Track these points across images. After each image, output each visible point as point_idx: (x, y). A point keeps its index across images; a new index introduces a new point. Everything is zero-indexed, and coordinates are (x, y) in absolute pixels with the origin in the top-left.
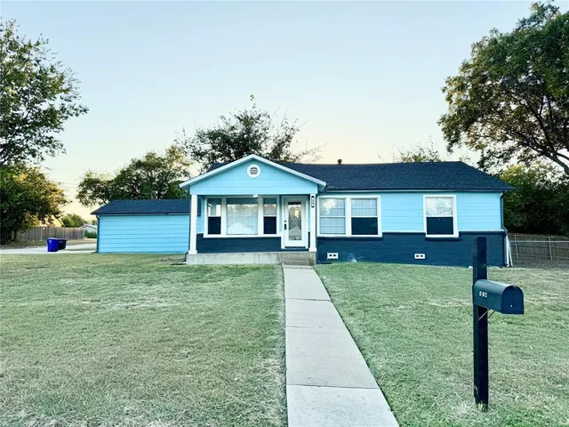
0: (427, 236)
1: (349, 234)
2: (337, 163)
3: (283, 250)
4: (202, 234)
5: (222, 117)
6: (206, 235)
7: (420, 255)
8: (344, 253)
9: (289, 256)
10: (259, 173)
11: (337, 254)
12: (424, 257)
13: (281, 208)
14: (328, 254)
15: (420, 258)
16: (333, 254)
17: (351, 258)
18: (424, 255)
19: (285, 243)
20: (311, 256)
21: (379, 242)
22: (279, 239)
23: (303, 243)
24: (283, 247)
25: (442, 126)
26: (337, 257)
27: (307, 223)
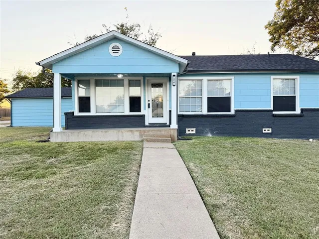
0: (274, 113)
1: (205, 111)
2: (191, 55)
3: (147, 127)
4: (73, 113)
5: (104, 25)
6: (77, 113)
7: (267, 129)
8: (201, 128)
9: (151, 133)
10: (120, 52)
11: (194, 129)
12: (270, 131)
13: (144, 89)
14: (187, 129)
15: (267, 132)
16: (191, 129)
17: (207, 133)
18: (270, 129)
19: (149, 120)
20: (172, 132)
21: (232, 118)
22: (143, 116)
23: (165, 120)
24: (147, 124)
25: (268, 30)
26: (194, 132)
27: (168, 102)
